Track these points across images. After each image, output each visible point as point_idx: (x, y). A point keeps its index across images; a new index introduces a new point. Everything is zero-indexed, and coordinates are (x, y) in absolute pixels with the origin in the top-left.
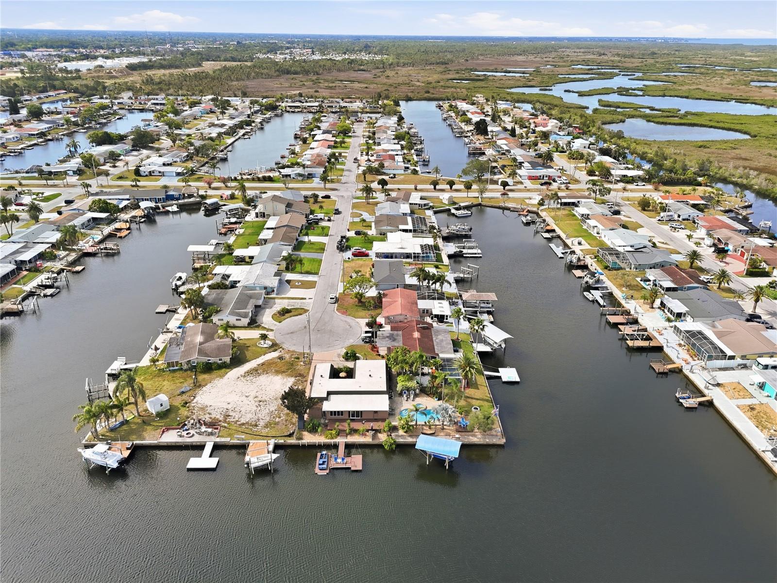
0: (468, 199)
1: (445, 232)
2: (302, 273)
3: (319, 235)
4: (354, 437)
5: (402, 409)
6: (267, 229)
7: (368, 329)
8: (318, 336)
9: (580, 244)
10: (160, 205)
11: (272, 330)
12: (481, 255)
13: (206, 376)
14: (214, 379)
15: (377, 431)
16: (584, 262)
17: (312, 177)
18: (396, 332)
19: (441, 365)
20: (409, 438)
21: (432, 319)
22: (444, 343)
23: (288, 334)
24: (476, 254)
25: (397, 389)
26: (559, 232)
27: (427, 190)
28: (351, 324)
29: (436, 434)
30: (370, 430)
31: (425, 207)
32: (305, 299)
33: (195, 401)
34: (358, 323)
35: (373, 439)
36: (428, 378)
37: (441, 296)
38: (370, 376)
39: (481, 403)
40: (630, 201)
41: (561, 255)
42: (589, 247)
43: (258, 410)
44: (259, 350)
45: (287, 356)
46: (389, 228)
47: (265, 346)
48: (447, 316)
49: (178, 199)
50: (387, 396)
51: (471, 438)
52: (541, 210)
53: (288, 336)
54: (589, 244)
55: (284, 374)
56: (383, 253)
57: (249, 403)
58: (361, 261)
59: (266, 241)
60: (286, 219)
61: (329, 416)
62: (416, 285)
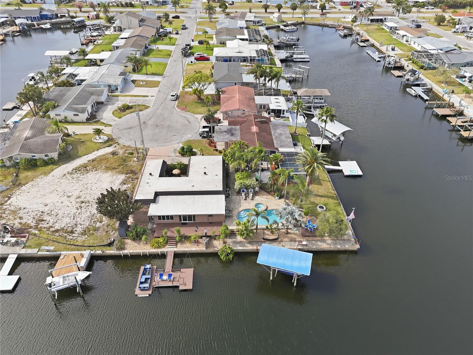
0: (293, 19)
1: (276, 42)
2: (147, 74)
3: (167, 44)
4: (185, 246)
5: (241, 209)
6: (121, 38)
7: (206, 124)
8: (157, 131)
9: (393, 49)
10: (35, 23)
11: (110, 125)
12: (308, 60)
13: (29, 174)
14: (37, 177)
15: (211, 238)
16: (400, 64)
17: (166, 4)
18: (233, 127)
19: (281, 160)
20: (248, 245)
21: (269, 114)
22: (283, 137)
23: (126, 129)
24: (304, 58)
25: (235, 188)
26: (372, 41)
27: (260, 13)
28: (190, 120)
29: (279, 240)
30: (204, 236)
31: (259, 24)
32: (148, 96)
33: (9, 202)
34: (196, 118)
35: (207, 248)
36: (268, 174)
37: (277, 93)
38: (205, 173)
39: (325, 200)
40: (425, 19)
41: (378, 59)
42: (401, 52)
43: (77, 213)
44: (93, 145)
45: (121, 152)
46: (228, 37)
47: (100, 141)
48: (284, 111)
49: (51, 19)
50: (223, 197)
51: (319, 243)
52: (355, 26)
53: (126, 131)
54: (401, 50)
55: (114, 171)
56: (223, 57)
57: (70, 204)
58: (202, 64)
59: (117, 48)
60: (138, 31)
61: (157, 221)
62: (253, 83)
